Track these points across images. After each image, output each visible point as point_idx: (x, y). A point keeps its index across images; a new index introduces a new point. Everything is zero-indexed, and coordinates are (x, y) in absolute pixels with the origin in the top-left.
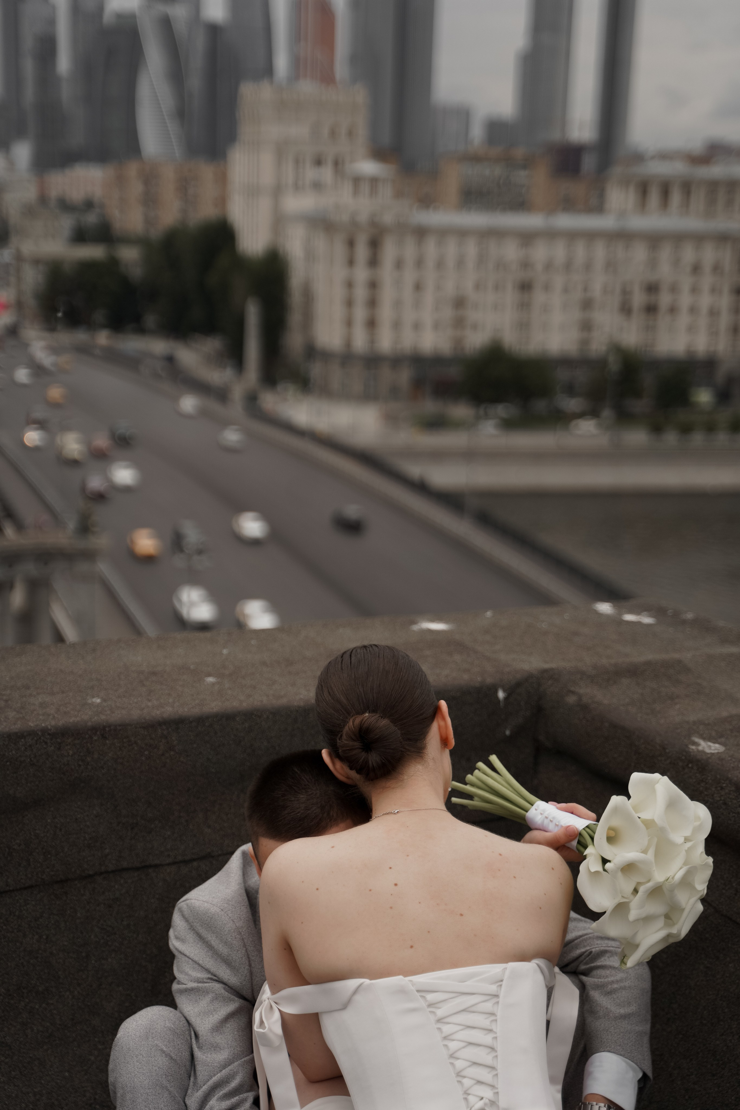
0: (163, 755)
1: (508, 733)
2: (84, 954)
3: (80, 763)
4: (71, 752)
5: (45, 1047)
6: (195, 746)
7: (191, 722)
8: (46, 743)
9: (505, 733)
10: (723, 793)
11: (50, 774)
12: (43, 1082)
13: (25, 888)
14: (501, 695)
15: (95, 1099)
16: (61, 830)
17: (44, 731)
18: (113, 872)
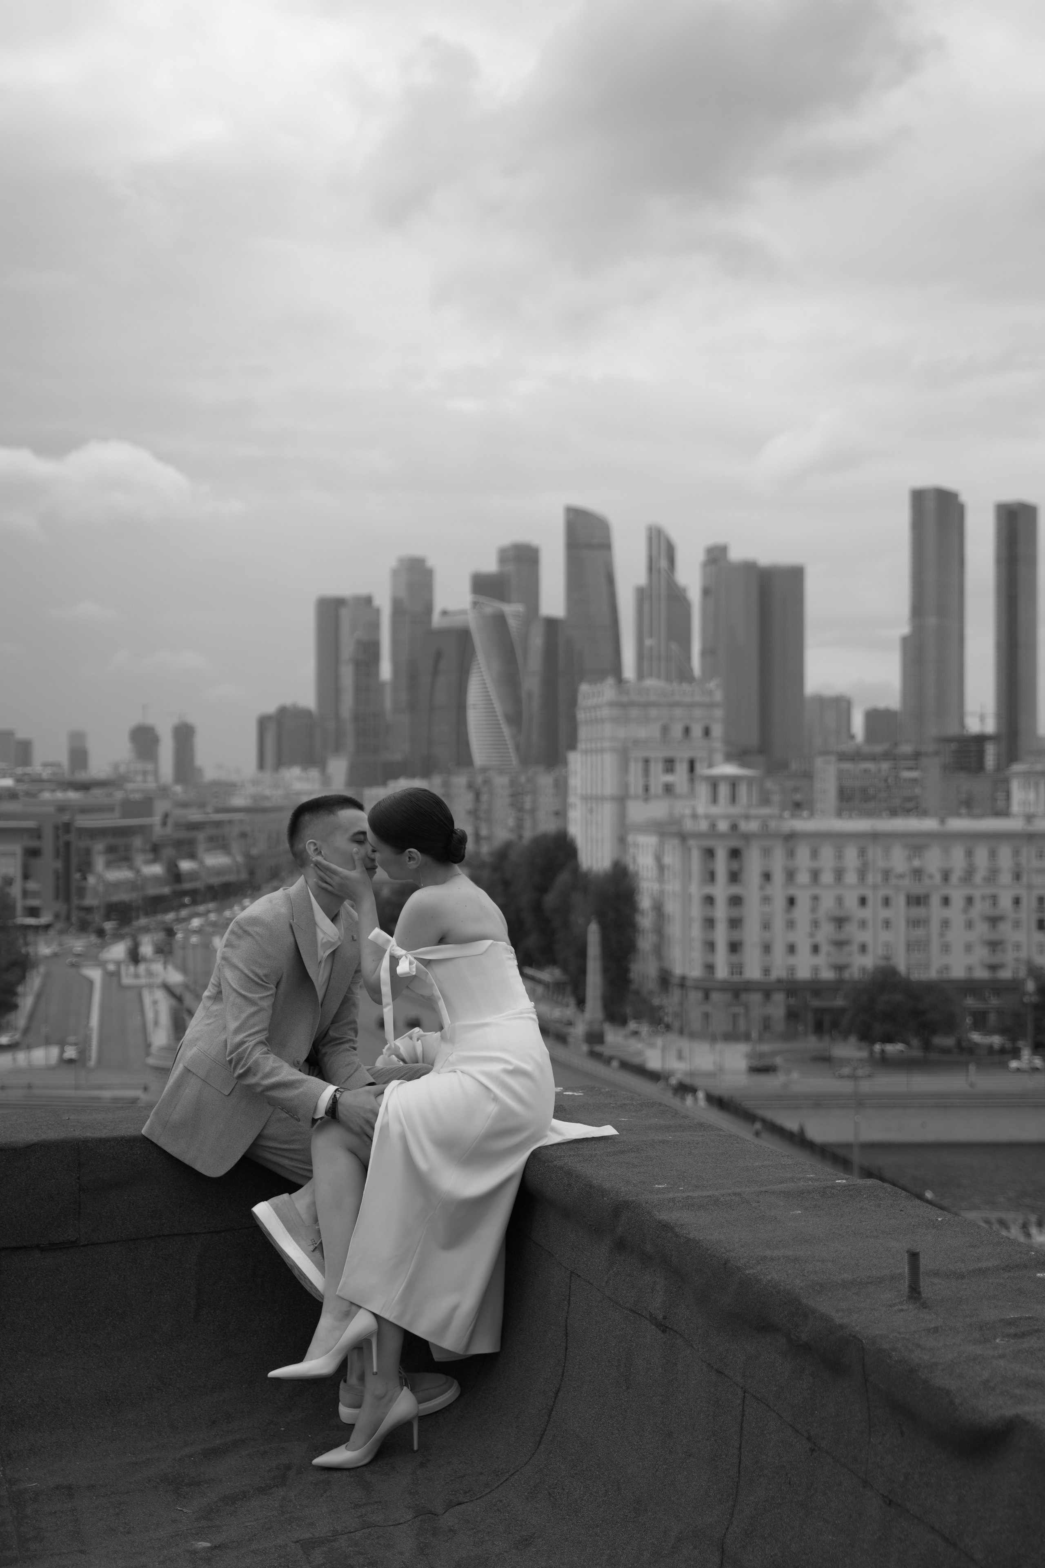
2: (149, 1291)
3: (145, 1159)
4: (139, 1152)
5: (122, 1350)
8: (123, 1145)
11: (126, 1165)
12: (120, 1371)
13: (111, 1243)
15: (153, 1384)
16: (133, 1204)
17: (122, 1138)
18: (167, 1235)
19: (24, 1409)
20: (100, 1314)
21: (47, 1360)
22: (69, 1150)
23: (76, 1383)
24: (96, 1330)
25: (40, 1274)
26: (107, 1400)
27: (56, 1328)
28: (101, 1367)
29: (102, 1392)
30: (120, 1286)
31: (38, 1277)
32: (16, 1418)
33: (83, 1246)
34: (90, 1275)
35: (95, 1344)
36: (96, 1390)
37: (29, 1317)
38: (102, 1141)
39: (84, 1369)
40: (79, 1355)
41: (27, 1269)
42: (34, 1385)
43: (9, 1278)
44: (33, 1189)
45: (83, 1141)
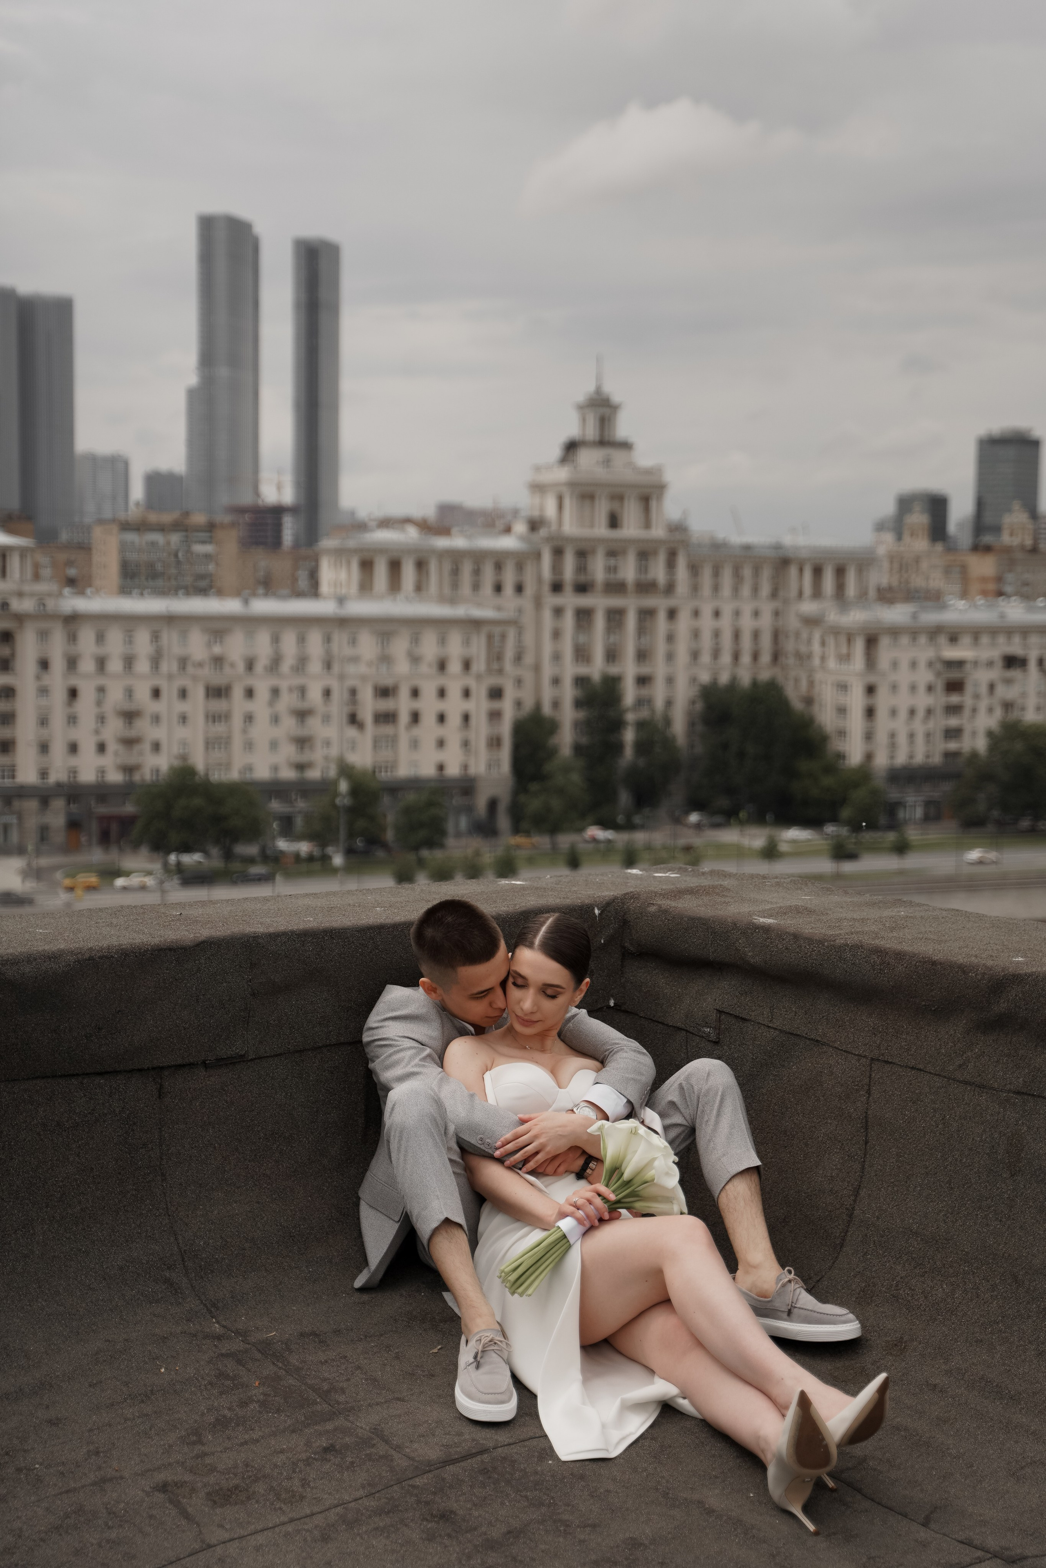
0: (371, 952)
1: (602, 941)
2: (315, 1109)
3: (317, 957)
6: (392, 946)
7: (389, 928)
8: (295, 941)
9: (601, 941)
10: (784, 942)
11: (298, 964)
13: (276, 1056)
14: (597, 912)
15: (332, 1216)
16: (301, 1010)
18: (334, 1045)
19: (209, 1252)
20: (267, 1139)
21: (218, 1195)
22: (240, 948)
23: (255, 1219)
24: (263, 1158)
25: (204, 1095)
26: (291, 1237)
27: (223, 1157)
28: (275, 1199)
29: (284, 1227)
30: (287, 1106)
31: (203, 1099)
32: (203, 1263)
33: (252, 1060)
34: (257, 1094)
35: (264, 1174)
36: (277, 1226)
37: (196, 1146)
38: (274, 937)
39: (258, 1203)
40: (250, 1187)
41: (191, 1090)
42: (212, 1224)
43: (173, 1102)
44: (204, 995)
45: (254, 937)
